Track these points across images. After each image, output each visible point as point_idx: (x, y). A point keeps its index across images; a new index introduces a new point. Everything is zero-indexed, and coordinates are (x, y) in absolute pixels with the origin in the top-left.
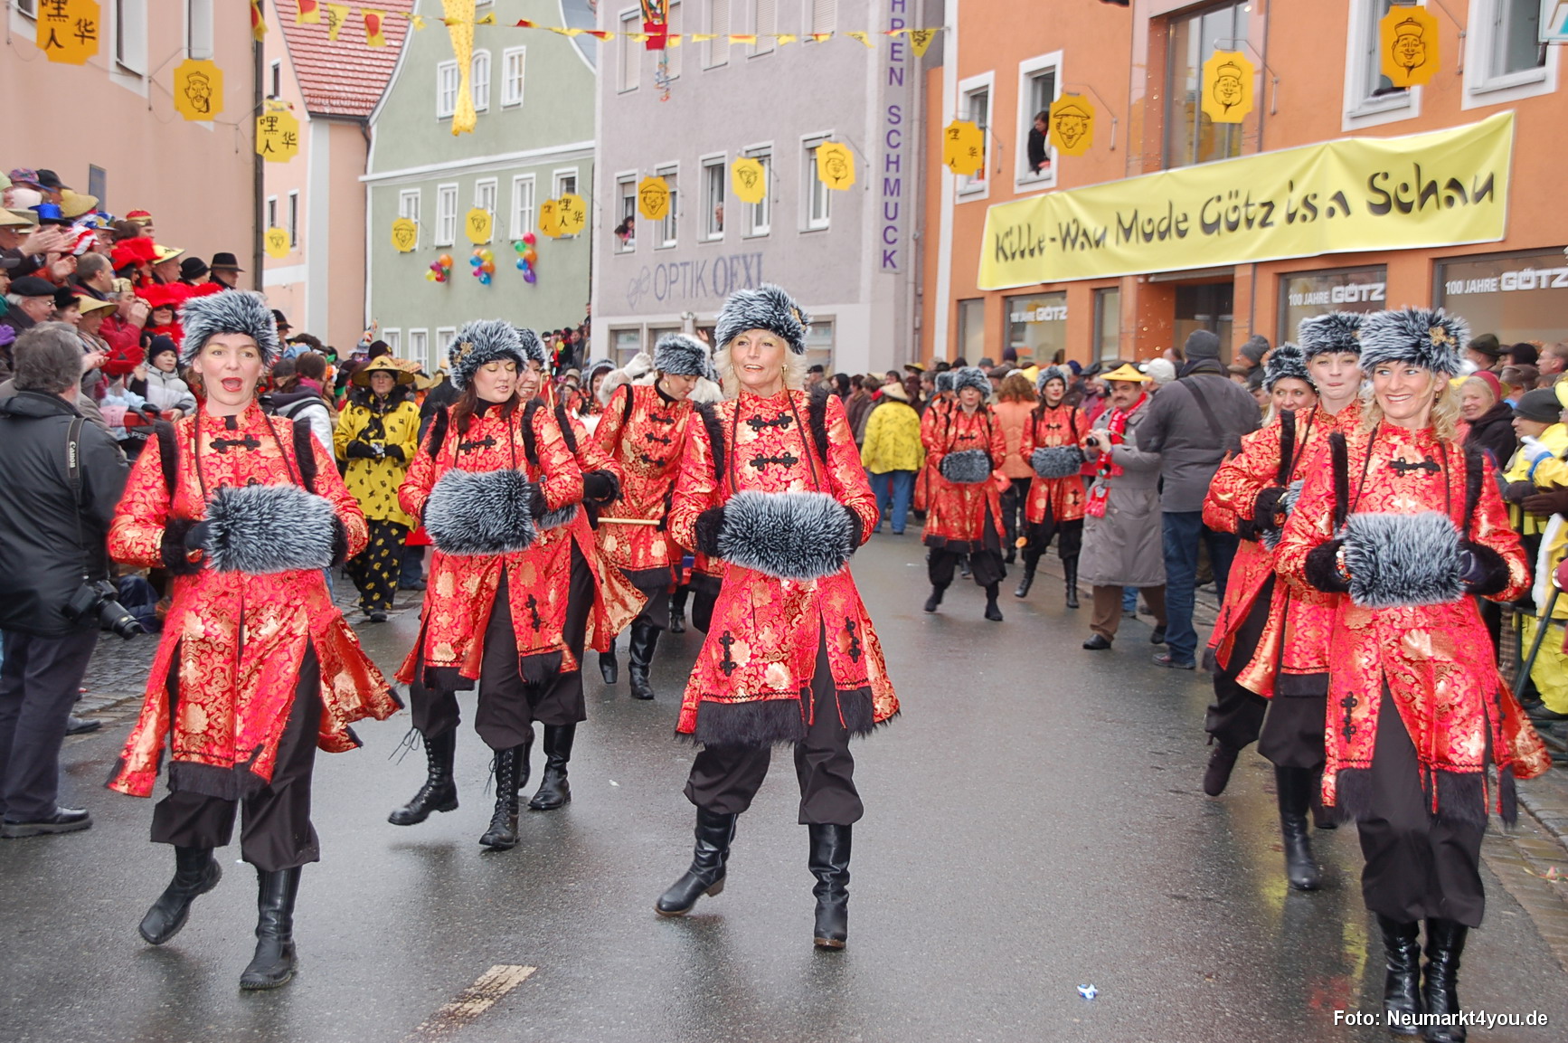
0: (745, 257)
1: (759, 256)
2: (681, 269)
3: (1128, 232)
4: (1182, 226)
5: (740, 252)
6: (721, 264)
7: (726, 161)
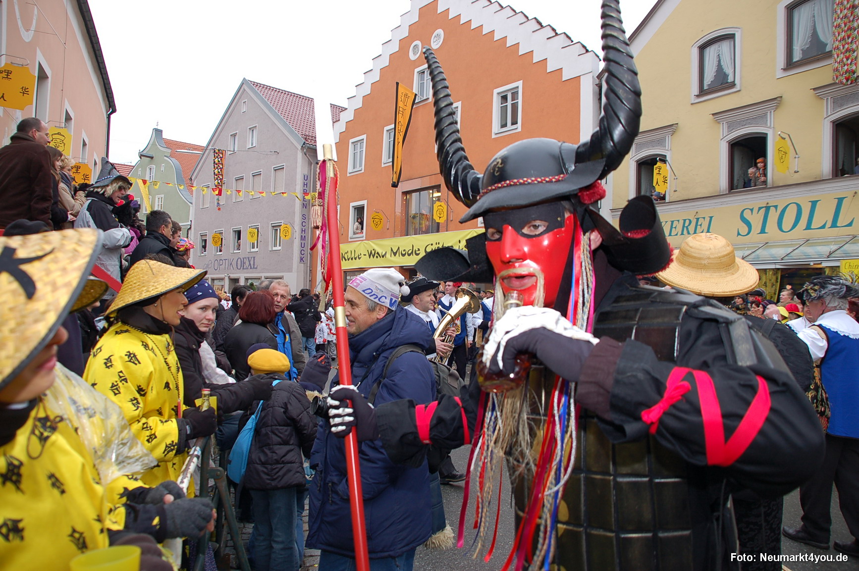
0: (248, 258)
1: (254, 258)
2: (224, 261)
3: (395, 254)
4: (418, 252)
5: (247, 256)
6: (239, 260)
7: (241, 229)
